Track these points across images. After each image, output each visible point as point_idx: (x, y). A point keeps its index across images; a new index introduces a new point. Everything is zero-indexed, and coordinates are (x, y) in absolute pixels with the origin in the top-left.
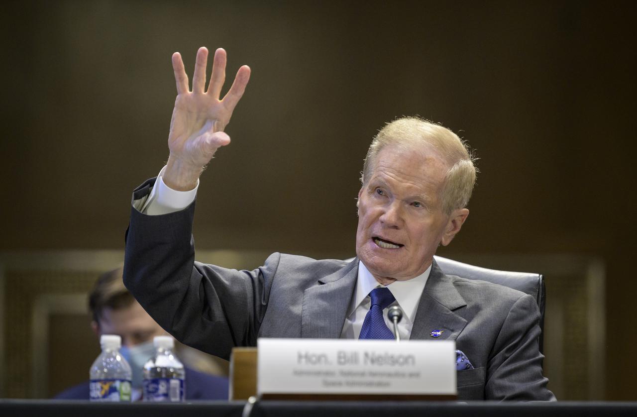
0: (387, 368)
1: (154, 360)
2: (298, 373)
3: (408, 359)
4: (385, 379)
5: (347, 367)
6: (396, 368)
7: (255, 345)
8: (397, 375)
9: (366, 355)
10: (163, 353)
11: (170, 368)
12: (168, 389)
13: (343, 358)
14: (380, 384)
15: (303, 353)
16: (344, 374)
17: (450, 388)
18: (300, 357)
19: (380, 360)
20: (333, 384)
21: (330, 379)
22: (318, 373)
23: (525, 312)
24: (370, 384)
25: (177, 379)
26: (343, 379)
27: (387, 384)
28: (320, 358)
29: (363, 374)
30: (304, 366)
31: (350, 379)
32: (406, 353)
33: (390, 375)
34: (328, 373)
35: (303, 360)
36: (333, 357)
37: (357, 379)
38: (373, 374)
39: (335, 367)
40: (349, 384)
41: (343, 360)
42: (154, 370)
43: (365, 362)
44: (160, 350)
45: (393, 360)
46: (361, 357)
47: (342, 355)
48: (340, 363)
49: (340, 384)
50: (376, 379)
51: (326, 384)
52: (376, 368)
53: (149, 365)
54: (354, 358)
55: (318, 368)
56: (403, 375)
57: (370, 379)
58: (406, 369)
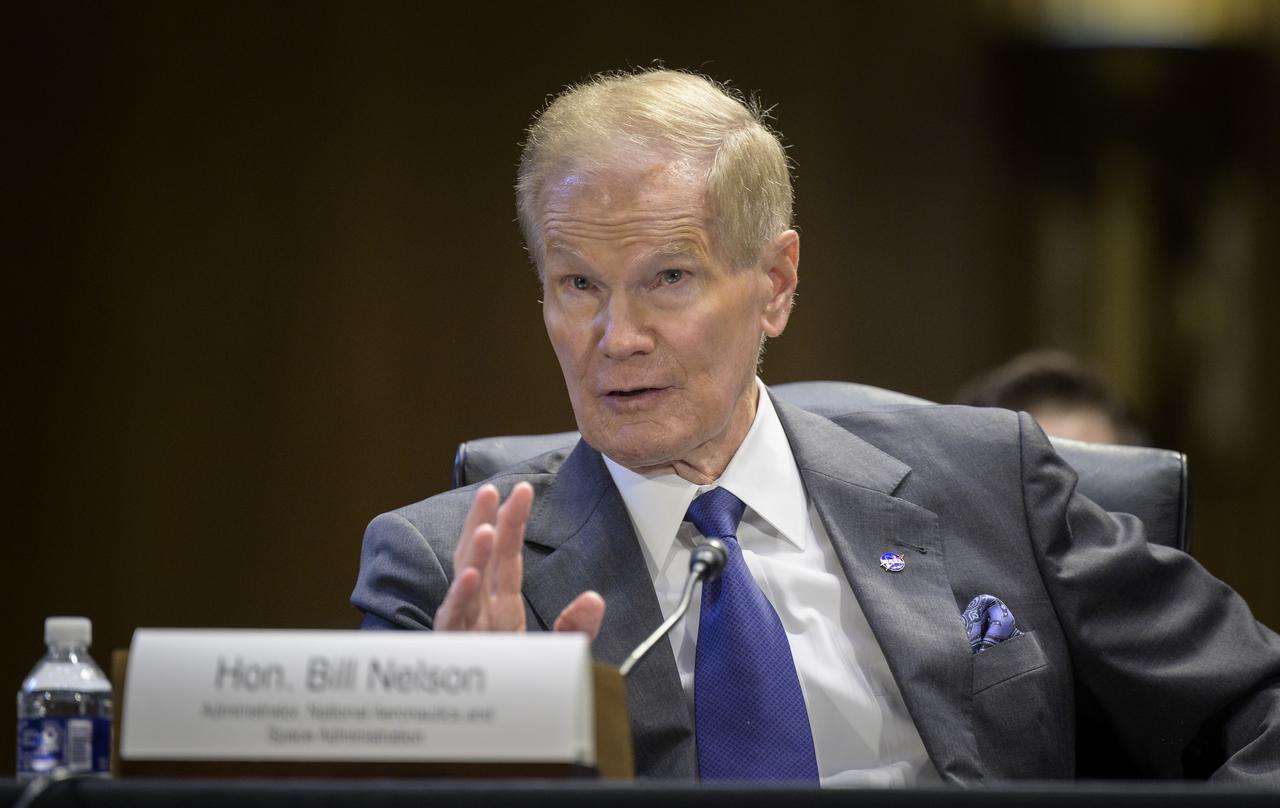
0: (419, 699)
2: (211, 711)
3: (471, 678)
4: (410, 726)
5: (328, 697)
6: (443, 699)
8: (441, 714)
9: (375, 667)
13: (319, 673)
14: (398, 738)
15: (230, 664)
16: (316, 712)
17: (572, 742)
18: (222, 671)
19: (405, 679)
20: (293, 737)
21: (285, 725)
22: (258, 712)
26: (315, 725)
27: (415, 738)
28: (268, 675)
29: (361, 714)
30: (231, 694)
31: (331, 725)
32: (465, 663)
33: (422, 715)
34: (281, 712)
35: (228, 680)
36: (297, 674)
37: (349, 725)
38: (384, 714)
39: (299, 696)
40: (328, 737)
41: (318, 680)
43: (370, 684)
45: (436, 680)
46: (363, 672)
47: (319, 667)
48: (311, 686)
49: (308, 737)
50: (391, 726)
51: (276, 736)
52: (394, 699)
54: (344, 675)
55: (260, 697)
56: (454, 715)
57: (374, 724)
58: (463, 701)
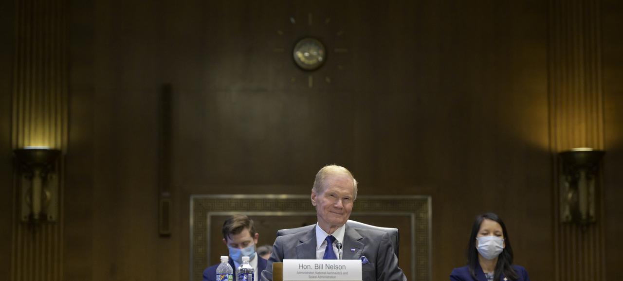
0: (335, 271)
1: (242, 266)
2: (299, 273)
3: (343, 267)
4: (334, 275)
5: (318, 270)
6: (338, 271)
7: (282, 261)
8: (339, 273)
9: (326, 265)
13: (316, 266)
14: (332, 277)
15: (301, 265)
16: (316, 273)
19: (332, 267)
20: (313, 277)
21: (311, 275)
22: (307, 273)
23: (387, 240)
24: (328, 277)
26: (317, 275)
27: (334, 277)
28: (308, 267)
29: (325, 273)
30: (301, 270)
31: (320, 275)
32: (342, 265)
33: (336, 273)
34: (310, 273)
35: (301, 267)
36: (313, 266)
37: (323, 275)
38: (329, 273)
39: (314, 270)
40: (320, 277)
42: (241, 270)
43: (326, 268)
45: (337, 267)
46: (324, 266)
48: (316, 268)
49: (316, 277)
50: (330, 275)
51: (310, 277)
52: (330, 271)
53: (240, 268)
54: (321, 267)
55: (307, 270)
56: (341, 273)
57: (327, 275)
58: (342, 271)
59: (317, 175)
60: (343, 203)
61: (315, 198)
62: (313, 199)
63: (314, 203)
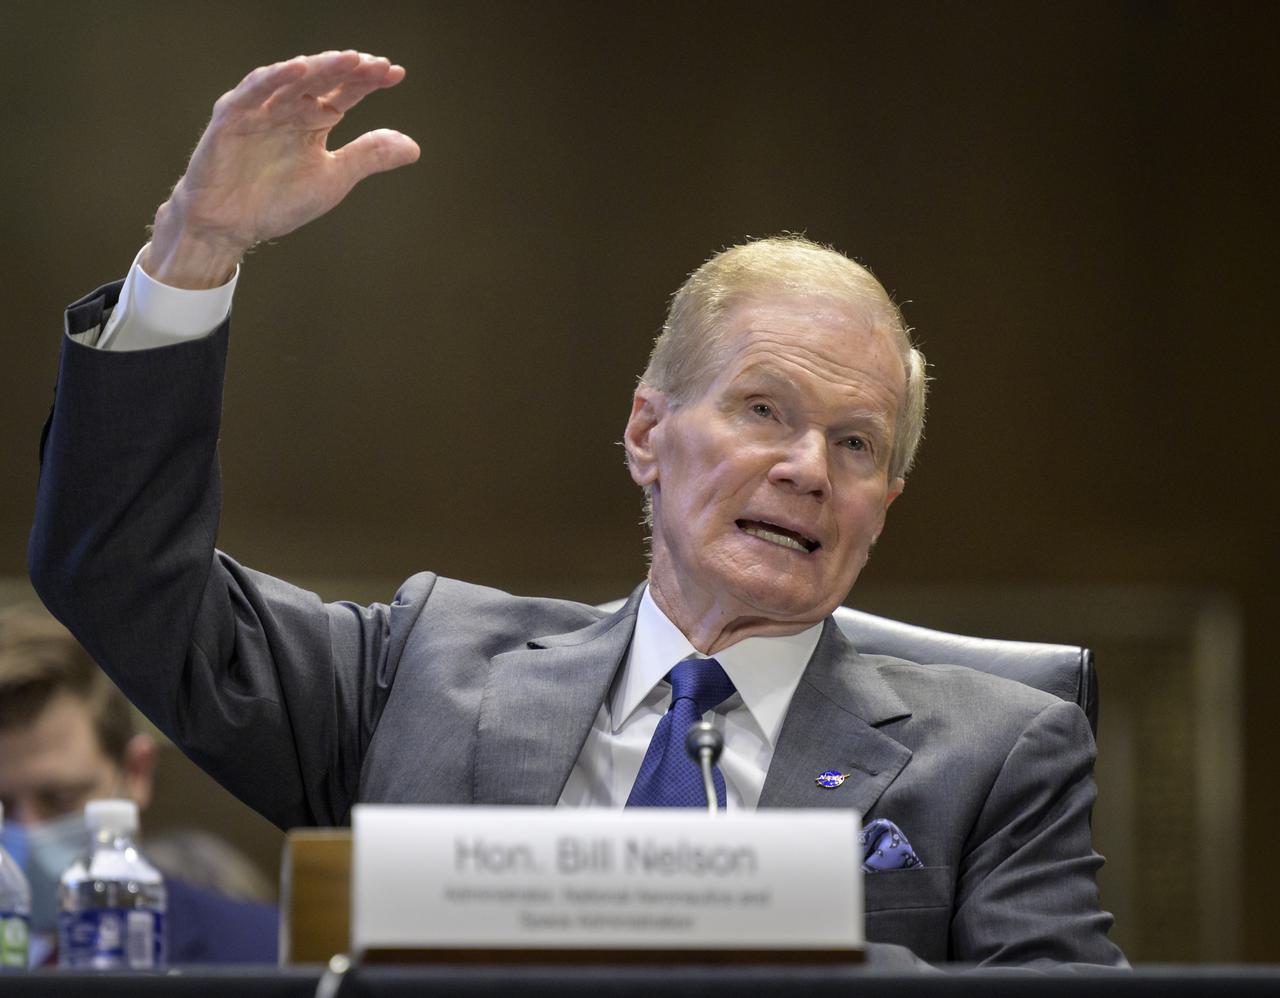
0: (684, 881)
1: (88, 863)
2: (457, 895)
3: (739, 858)
4: (680, 910)
5: (583, 880)
6: (709, 881)
8: (711, 898)
9: (632, 847)
10: (110, 845)
11: (126, 883)
12: (124, 935)
13: (570, 855)
14: (666, 923)
15: (470, 843)
16: (575, 896)
17: (847, 932)
18: (462, 852)
19: (668, 860)
20: (549, 922)
21: (540, 909)
22: (507, 895)
24: (642, 922)
25: (144, 909)
26: (572, 910)
27: (685, 923)
28: (515, 856)
29: (622, 897)
30: (474, 876)
31: (592, 909)
32: (733, 842)
33: (691, 898)
34: (534, 895)
35: (471, 862)
36: (546, 854)
37: (609, 909)
38: (649, 897)
39: (552, 879)
40: (588, 922)
41: (571, 862)
42: (87, 887)
43: (629, 866)
44: (103, 836)
45: (701, 860)
46: (619, 854)
47: (570, 848)
48: (564, 868)
49: (563, 922)
50: (658, 910)
51: (530, 922)
52: (657, 881)
53: (74, 876)
54: (600, 856)
55: (508, 880)
56: (727, 898)
57: (638, 909)
58: (735, 883)
59: (680, 294)
60: (831, 457)
61: (655, 433)
62: (640, 439)
63: (644, 464)
